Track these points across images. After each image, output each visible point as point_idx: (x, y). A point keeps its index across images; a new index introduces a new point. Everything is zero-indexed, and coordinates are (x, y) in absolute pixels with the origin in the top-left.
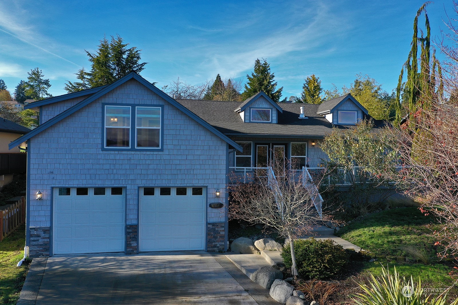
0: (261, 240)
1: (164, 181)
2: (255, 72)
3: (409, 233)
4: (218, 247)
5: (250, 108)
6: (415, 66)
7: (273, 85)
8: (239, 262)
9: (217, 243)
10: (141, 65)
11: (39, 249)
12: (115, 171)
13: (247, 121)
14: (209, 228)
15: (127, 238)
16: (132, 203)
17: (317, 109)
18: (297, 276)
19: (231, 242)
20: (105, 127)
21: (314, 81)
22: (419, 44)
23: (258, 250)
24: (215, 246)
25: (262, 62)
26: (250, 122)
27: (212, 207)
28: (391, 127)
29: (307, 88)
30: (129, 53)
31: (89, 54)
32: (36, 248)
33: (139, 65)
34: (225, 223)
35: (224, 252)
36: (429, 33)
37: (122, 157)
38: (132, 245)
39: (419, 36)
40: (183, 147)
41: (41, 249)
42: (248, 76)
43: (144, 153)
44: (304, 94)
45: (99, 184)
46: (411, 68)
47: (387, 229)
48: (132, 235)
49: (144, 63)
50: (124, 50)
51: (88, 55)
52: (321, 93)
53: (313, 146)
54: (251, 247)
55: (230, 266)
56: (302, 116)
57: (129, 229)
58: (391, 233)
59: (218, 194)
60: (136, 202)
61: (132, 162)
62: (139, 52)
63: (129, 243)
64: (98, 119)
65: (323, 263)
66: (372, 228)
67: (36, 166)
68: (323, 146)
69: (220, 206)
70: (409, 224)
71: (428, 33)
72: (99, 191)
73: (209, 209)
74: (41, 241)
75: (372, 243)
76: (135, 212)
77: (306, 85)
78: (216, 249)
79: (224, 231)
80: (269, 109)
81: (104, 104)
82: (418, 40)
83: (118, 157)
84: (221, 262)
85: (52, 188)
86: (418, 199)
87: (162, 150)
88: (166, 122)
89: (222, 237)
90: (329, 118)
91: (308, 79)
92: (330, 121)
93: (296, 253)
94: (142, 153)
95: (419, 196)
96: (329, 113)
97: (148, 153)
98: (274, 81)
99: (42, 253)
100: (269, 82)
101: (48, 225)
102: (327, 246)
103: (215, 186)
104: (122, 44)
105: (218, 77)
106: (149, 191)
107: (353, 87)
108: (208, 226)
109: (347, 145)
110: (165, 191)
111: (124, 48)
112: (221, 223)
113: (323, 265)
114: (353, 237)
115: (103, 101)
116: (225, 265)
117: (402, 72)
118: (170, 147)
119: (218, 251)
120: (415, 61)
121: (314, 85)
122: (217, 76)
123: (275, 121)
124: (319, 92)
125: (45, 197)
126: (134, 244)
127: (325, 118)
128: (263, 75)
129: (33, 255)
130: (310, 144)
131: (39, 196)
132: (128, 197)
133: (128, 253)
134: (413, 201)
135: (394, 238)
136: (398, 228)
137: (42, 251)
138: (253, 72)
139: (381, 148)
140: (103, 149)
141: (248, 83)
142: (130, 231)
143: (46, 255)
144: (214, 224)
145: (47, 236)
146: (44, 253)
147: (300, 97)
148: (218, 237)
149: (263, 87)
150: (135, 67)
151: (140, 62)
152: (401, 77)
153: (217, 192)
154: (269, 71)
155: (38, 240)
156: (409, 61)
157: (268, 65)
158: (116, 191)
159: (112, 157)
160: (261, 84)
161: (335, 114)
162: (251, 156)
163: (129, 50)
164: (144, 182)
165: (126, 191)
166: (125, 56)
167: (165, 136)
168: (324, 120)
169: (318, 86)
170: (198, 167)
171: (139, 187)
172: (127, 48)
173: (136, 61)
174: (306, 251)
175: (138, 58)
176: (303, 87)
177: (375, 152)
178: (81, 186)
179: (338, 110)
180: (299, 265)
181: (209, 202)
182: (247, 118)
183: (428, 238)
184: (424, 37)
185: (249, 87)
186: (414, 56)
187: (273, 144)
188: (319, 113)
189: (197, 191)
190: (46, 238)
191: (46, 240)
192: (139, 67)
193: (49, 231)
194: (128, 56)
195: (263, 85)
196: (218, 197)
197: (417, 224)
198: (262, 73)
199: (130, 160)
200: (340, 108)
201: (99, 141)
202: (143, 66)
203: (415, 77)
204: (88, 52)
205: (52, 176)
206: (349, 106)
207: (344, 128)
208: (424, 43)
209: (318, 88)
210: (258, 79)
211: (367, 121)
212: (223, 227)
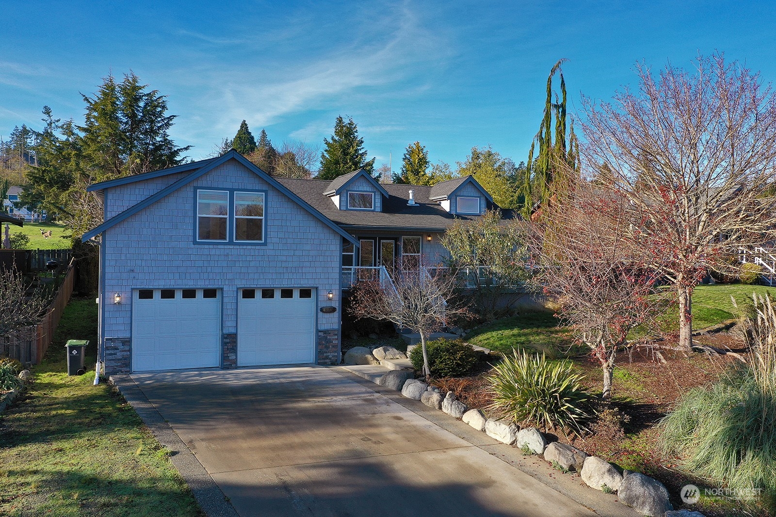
0: (381, 349)
1: (267, 281)
2: (336, 135)
3: (538, 335)
4: (330, 359)
5: (348, 191)
6: (549, 140)
7: (362, 155)
8: (359, 371)
9: (329, 354)
10: (168, 118)
11: (116, 364)
12: (209, 270)
13: (344, 208)
14: (320, 336)
15: (224, 349)
16: (229, 307)
17: (428, 193)
18: (429, 375)
19: (344, 353)
20: (198, 215)
21: (419, 151)
22: (554, 112)
23: (377, 360)
24: (327, 358)
25: (346, 121)
26: (347, 209)
27: (323, 312)
28: (520, 219)
29: (409, 160)
30: (147, 99)
31: (86, 99)
32: (113, 364)
33: (165, 119)
34: (338, 330)
35: (337, 364)
36: (565, 99)
37: (218, 253)
38: (230, 358)
39: (553, 101)
40: (289, 241)
41: (119, 364)
42: (325, 140)
43: (244, 247)
44: (404, 169)
45: (190, 285)
46: (544, 141)
47: (516, 331)
48: (230, 346)
49: (173, 116)
50: (140, 94)
51: (84, 100)
52: (428, 168)
53: (429, 241)
54: (369, 356)
55: (350, 374)
56: (411, 203)
57: (226, 338)
58: (519, 335)
59: (331, 296)
60: (234, 307)
61: (230, 258)
62: (164, 99)
63: (226, 355)
64: (189, 206)
65: (456, 360)
66: (501, 332)
67: (113, 263)
68: (444, 242)
69: (333, 310)
70: (538, 327)
71: (563, 98)
72: (189, 294)
73: (320, 314)
74: (119, 355)
75: (501, 344)
76: (233, 318)
77: (407, 156)
78: (327, 361)
79: (337, 339)
80: (371, 193)
81: (196, 188)
82: (551, 107)
83: (213, 252)
84: (339, 372)
85: (132, 289)
86: (550, 305)
87: (265, 244)
88: (270, 211)
89: (335, 346)
90: (446, 205)
91: (409, 148)
92: (447, 209)
93: (427, 352)
94: (241, 247)
95: (550, 301)
96: (446, 200)
97: (249, 247)
98: (363, 148)
99: (121, 369)
100: (356, 151)
101: (128, 336)
102: (457, 345)
103: (327, 287)
104: (137, 84)
105: (244, 125)
106: (249, 294)
107: (470, 160)
108: (319, 334)
109: (472, 241)
110: (268, 293)
111: (140, 91)
112: (334, 330)
113: (456, 363)
114: (480, 341)
115: (195, 184)
116: (345, 374)
117: (533, 146)
118: (274, 240)
119: (330, 363)
120: (548, 133)
121: (418, 156)
122: (242, 124)
123: (378, 209)
124: (425, 166)
125: (123, 302)
126: (232, 357)
127: (439, 205)
128: (347, 140)
129: (111, 371)
130: (425, 239)
131: (118, 299)
132: (225, 300)
133: (224, 367)
134: (544, 307)
135: (523, 339)
136: (526, 331)
137: (121, 366)
138: (334, 135)
139: (509, 244)
140: (195, 243)
141: (326, 151)
142: (228, 340)
143: (125, 372)
144: (325, 332)
145: (127, 348)
146: (124, 369)
147: (400, 173)
148: (331, 347)
149: (348, 157)
150: (159, 122)
151: (166, 114)
152: (532, 152)
153: (329, 293)
154: (356, 134)
155: (115, 354)
156: (541, 132)
157: (354, 125)
158: (210, 293)
159: (206, 252)
160: (345, 153)
161: (453, 200)
162: (353, 254)
163: (148, 95)
164: (244, 282)
165: (222, 293)
166: (142, 104)
167: (268, 227)
168: (438, 207)
169: (424, 158)
170: (308, 264)
171: (237, 289)
172: (146, 91)
173: (161, 112)
174: (437, 350)
175: (164, 107)
176: (404, 159)
177: (503, 249)
178: (167, 287)
179: (456, 196)
180: (431, 363)
181: (320, 305)
182: (344, 204)
183: (556, 338)
184: (559, 103)
185: (327, 156)
186: (547, 127)
187: (380, 239)
188: (433, 199)
189: (305, 293)
190: (125, 351)
191: (125, 353)
192: (165, 122)
193: (128, 342)
194: (147, 104)
195: (348, 154)
196: (330, 299)
197: (546, 327)
198: (346, 137)
199: (227, 255)
200: (459, 194)
201: (191, 233)
202: (171, 120)
203: (548, 154)
204: (84, 96)
205: (132, 275)
206: (470, 191)
207: (466, 219)
208: (559, 111)
209: (423, 162)
210: (341, 146)
211: (494, 212)
212: (336, 335)
